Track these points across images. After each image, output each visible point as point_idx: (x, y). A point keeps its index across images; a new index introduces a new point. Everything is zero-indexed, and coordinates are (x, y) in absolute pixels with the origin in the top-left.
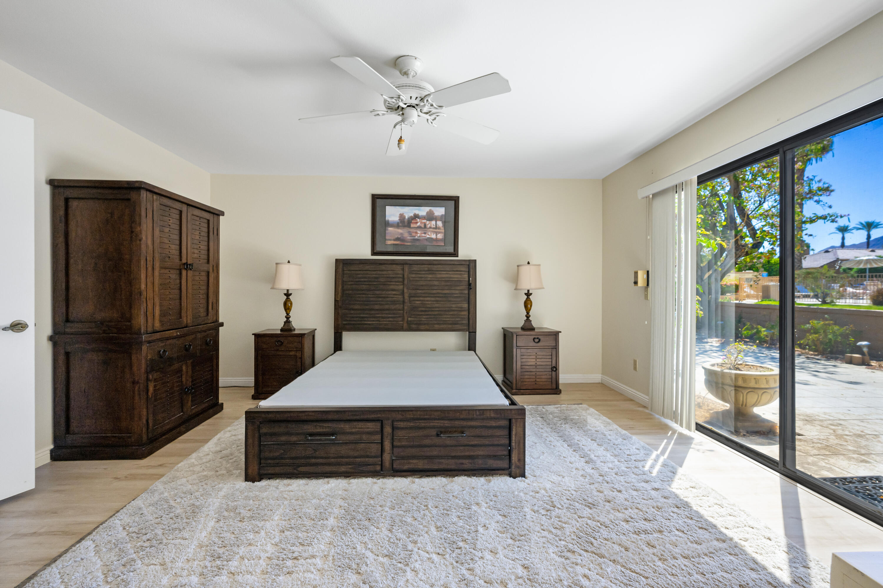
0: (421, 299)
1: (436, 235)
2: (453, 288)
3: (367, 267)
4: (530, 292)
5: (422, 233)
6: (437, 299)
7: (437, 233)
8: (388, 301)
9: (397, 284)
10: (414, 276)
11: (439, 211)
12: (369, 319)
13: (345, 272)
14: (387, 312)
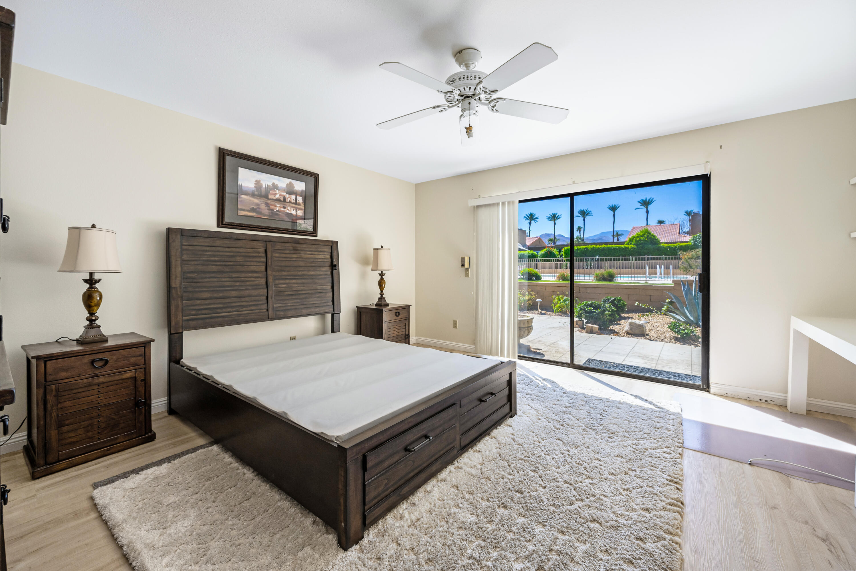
0: (288, 281)
1: (296, 211)
2: (318, 269)
3: (219, 242)
4: (384, 273)
5: (281, 207)
6: (303, 281)
7: (297, 209)
8: (247, 285)
9: (259, 264)
10: (277, 255)
11: (300, 186)
12: (224, 310)
13: (184, 247)
14: (247, 299)
